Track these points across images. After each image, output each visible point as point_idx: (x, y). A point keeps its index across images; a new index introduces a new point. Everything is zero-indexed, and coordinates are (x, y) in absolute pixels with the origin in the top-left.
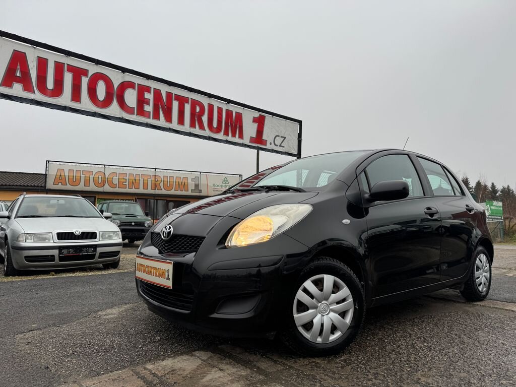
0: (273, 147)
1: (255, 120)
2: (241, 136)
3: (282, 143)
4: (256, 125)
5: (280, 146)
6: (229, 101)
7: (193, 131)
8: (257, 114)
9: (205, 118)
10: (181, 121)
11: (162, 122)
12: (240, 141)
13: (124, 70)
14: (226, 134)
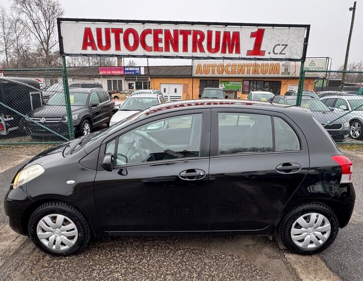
0: (273, 56)
1: (253, 35)
2: (238, 51)
3: (282, 51)
4: (254, 39)
5: (281, 53)
6: (226, 24)
7: (195, 55)
8: (255, 29)
9: (205, 43)
10: (185, 49)
11: (172, 52)
12: (237, 56)
13: (144, 22)
14: (224, 51)
